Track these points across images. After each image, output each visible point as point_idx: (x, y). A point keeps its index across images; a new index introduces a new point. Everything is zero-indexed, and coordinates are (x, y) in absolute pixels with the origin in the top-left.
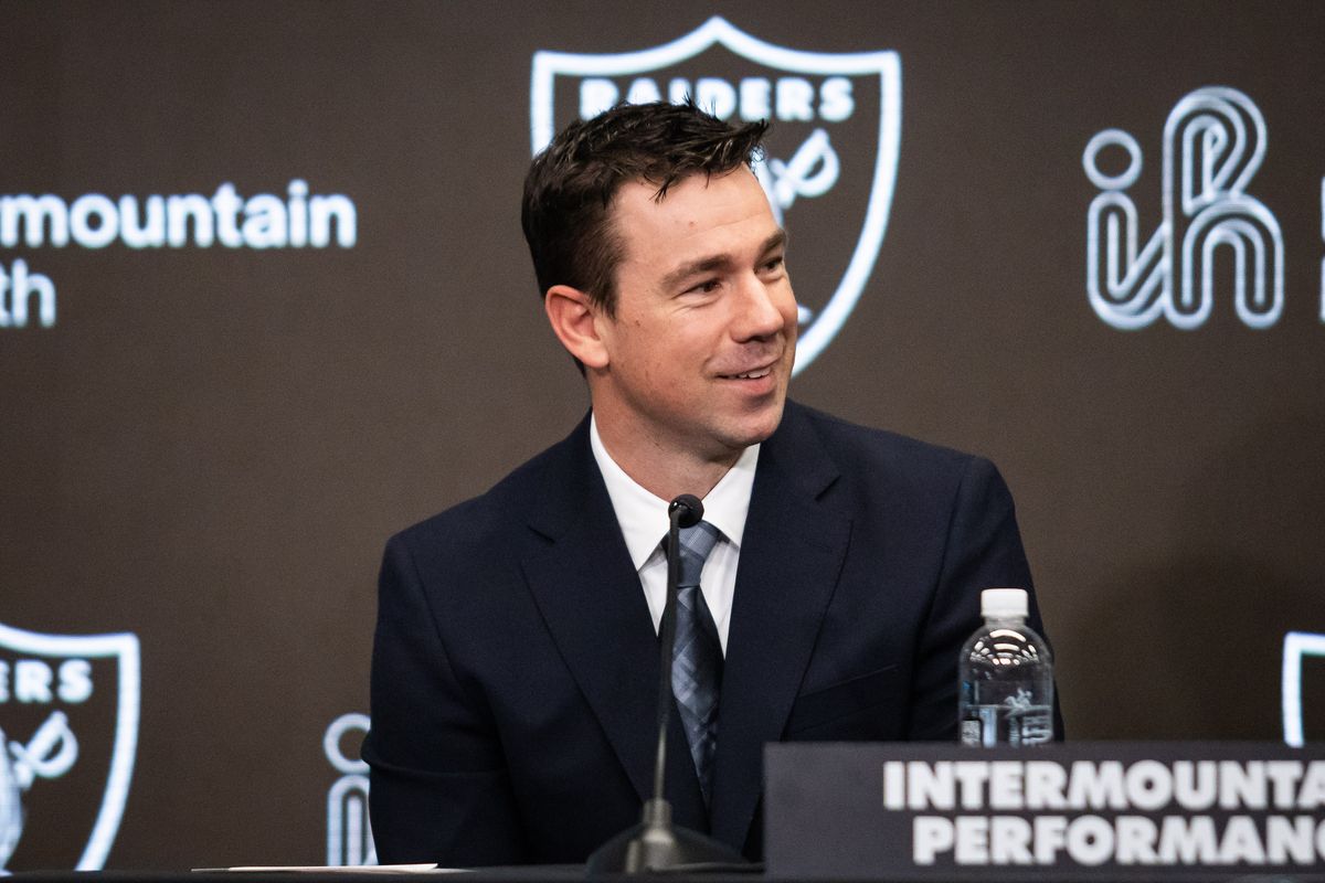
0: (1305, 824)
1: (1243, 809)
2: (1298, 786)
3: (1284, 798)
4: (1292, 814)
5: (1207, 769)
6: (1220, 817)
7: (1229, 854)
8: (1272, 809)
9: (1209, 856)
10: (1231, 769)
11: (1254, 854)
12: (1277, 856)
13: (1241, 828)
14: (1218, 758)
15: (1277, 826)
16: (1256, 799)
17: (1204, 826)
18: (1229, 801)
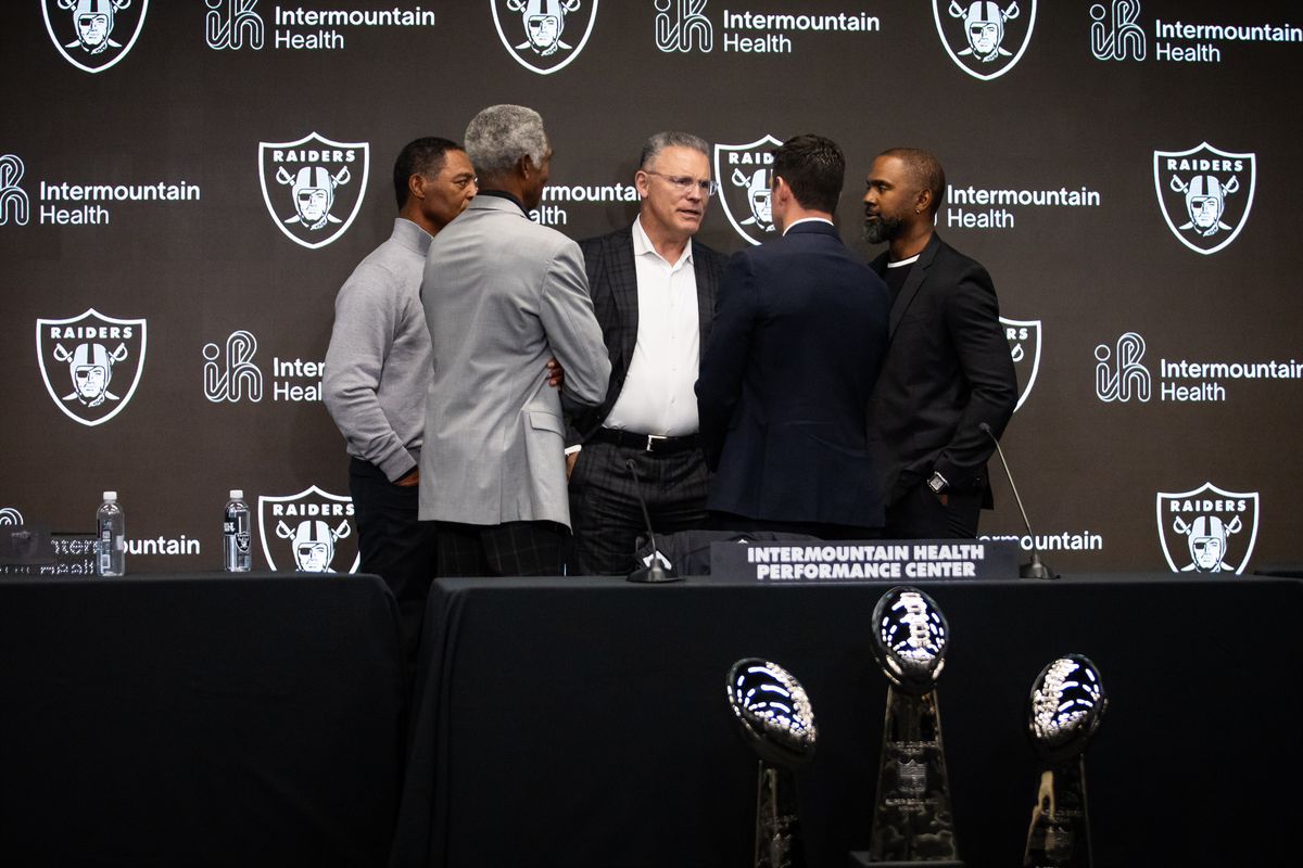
0: (876, 565)
1: (857, 561)
2: (874, 554)
3: (869, 558)
4: (872, 563)
5: (846, 549)
6: (850, 564)
7: (853, 575)
8: (866, 561)
9: (847, 576)
10: (853, 549)
11: (861, 575)
12: (867, 575)
13: (857, 567)
14: (850, 546)
15: (867, 566)
16: (861, 558)
17: (846, 566)
18: (853, 559)
